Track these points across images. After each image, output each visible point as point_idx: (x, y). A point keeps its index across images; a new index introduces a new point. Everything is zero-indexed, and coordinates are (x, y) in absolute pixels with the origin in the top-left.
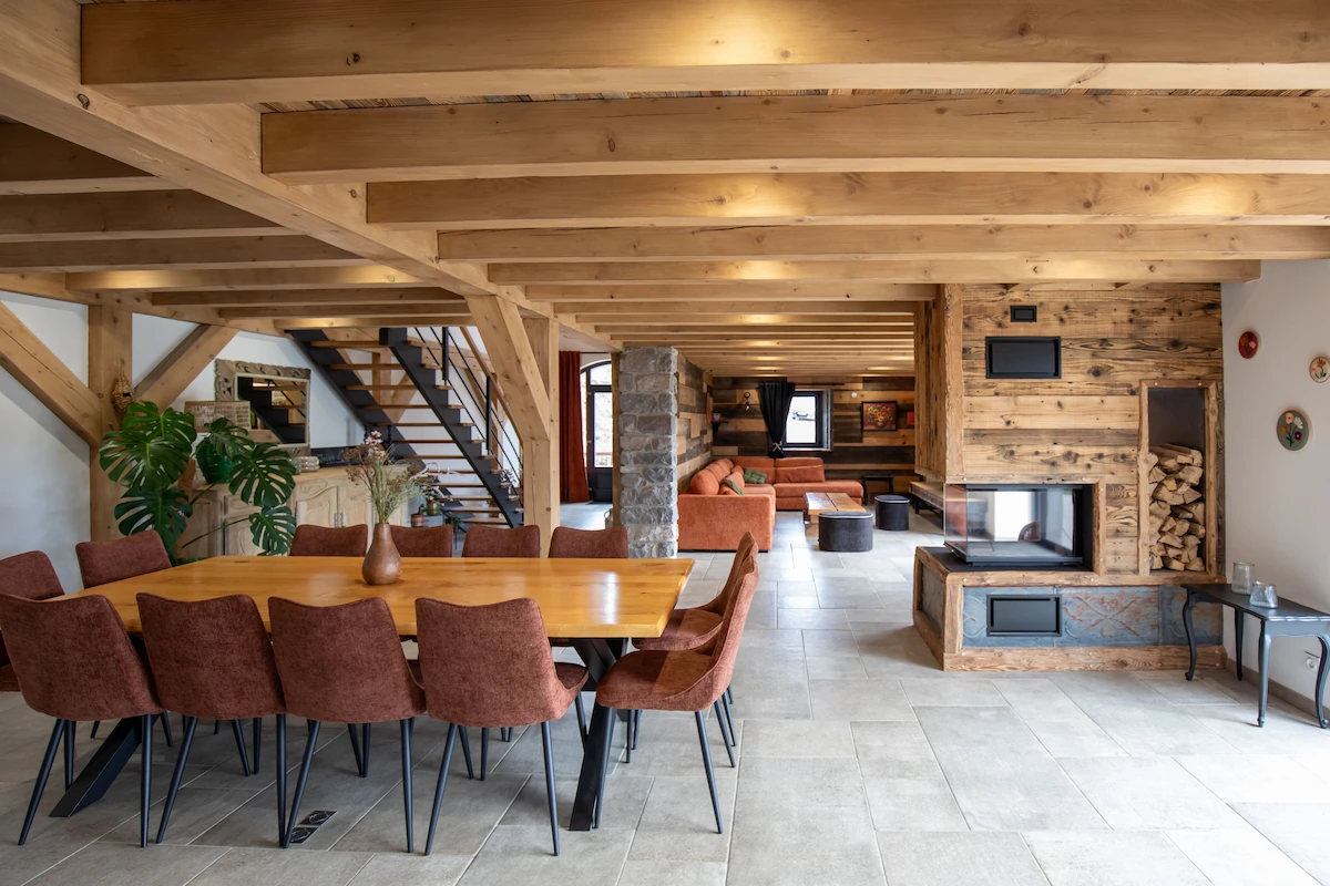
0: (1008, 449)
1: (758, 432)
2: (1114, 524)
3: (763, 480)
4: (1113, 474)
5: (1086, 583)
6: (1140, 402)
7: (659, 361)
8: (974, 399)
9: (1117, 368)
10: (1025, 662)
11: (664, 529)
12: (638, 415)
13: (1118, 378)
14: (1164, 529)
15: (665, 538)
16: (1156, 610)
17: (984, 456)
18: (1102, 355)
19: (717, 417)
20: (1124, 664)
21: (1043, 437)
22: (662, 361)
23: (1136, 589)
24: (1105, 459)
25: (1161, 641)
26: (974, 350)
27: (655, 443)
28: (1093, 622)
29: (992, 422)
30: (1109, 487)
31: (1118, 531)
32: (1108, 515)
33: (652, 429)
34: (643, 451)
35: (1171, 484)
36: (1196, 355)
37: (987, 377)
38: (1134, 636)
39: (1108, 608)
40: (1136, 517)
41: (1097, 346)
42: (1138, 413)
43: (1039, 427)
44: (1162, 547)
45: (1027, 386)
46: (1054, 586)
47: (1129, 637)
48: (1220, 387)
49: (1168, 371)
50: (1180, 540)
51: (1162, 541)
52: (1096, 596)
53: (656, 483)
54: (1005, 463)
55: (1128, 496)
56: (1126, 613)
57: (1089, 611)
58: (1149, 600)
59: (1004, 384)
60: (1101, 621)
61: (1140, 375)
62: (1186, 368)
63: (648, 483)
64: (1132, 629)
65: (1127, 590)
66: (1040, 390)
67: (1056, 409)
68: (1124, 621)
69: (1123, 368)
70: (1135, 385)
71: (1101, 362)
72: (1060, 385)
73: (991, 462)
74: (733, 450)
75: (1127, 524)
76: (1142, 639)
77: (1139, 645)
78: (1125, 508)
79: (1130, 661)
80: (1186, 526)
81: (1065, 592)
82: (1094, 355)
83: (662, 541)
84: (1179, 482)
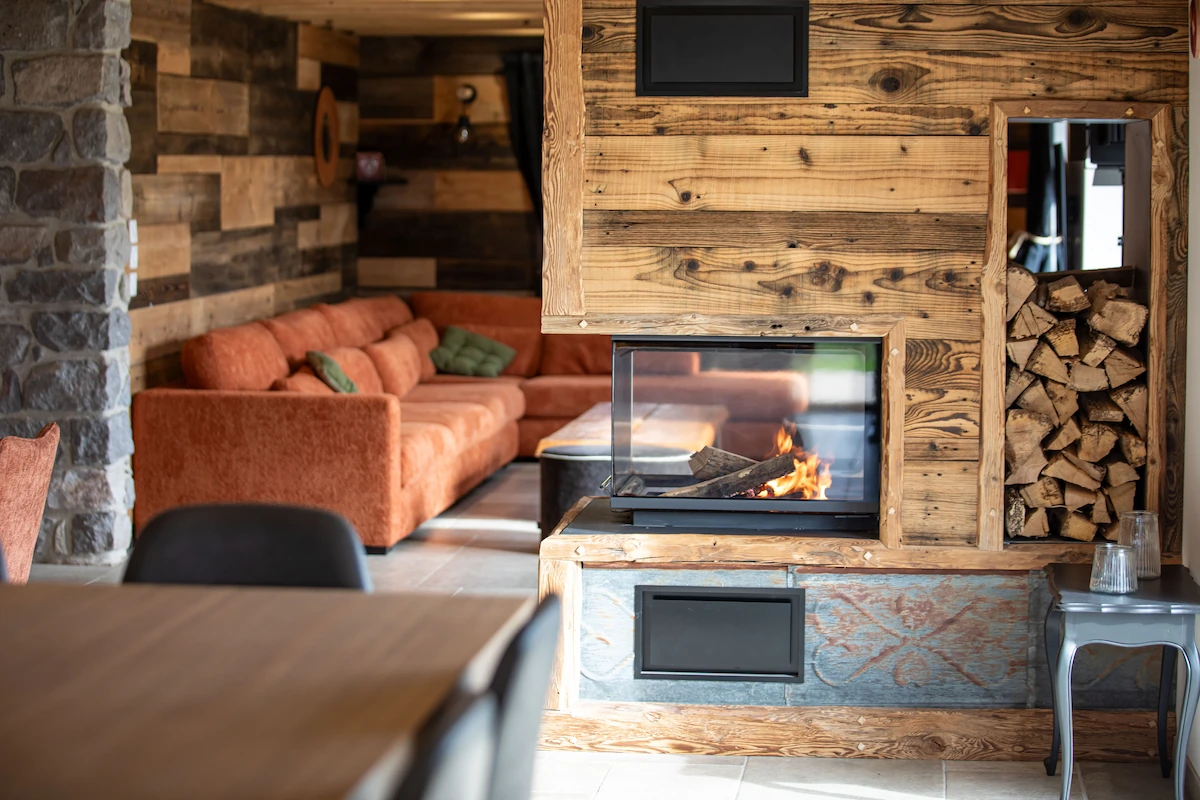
0: (682, 256)
1: (503, 215)
2: (925, 431)
3: (495, 366)
4: (925, 316)
5: (854, 562)
6: (991, 152)
7: (73, 19)
8: (608, 143)
9: (940, 72)
10: (712, 735)
11: (91, 476)
12: (18, 167)
13: (940, 96)
14: (1054, 446)
15: (88, 500)
16: (1021, 629)
17: (631, 273)
18: (907, 44)
19: (369, 165)
20: (938, 745)
21: (765, 230)
22: (82, 20)
23: (976, 581)
24: (908, 283)
25: (1032, 699)
26: (609, 30)
27: (63, 244)
28: (875, 653)
29: (647, 193)
30: (913, 348)
31: (933, 446)
32: (911, 411)
33: (53, 205)
34: (31, 265)
35: (1067, 343)
36: (1125, 45)
37: (639, 92)
38: (974, 689)
39: (911, 622)
40: (976, 418)
41: (894, 22)
42: (985, 176)
43: (757, 207)
44: (1053, 488)
45: (730, 113)
46: (785, 566)
47: (959, 687)
48: (1180, 119)
49: (1059, 80)
50: (1097, 473)
51: (1050, 472)
52: (885, 594)
53: (67, 354)
54: (678, 288)
55: (959, 367)
56: (951, 634)
57: (864, 628)
58: (1007, 605)
59: (677, 108)
60: (892, 648)
61: (992, 89)
62: (1102, 73)
63: (45, 353)
64: (966, 669)
65: (956, 582)
66: (760, 123)
67: (796, 164)
68: (947, 652)
69: (952, 73)
70: (981, 113)
71: (899, 59)
72: (805, 110)
73: (643, 285)
74: (420, 271)
75: (956, 430)
76: (989, 694)
77: (976, 707)
78: (952, 395)
79: (951, 740)
80: (1109, 439)
81: (812, 583)
82: (885, 44)
83: (83, 510)
84: (1086, 336)
